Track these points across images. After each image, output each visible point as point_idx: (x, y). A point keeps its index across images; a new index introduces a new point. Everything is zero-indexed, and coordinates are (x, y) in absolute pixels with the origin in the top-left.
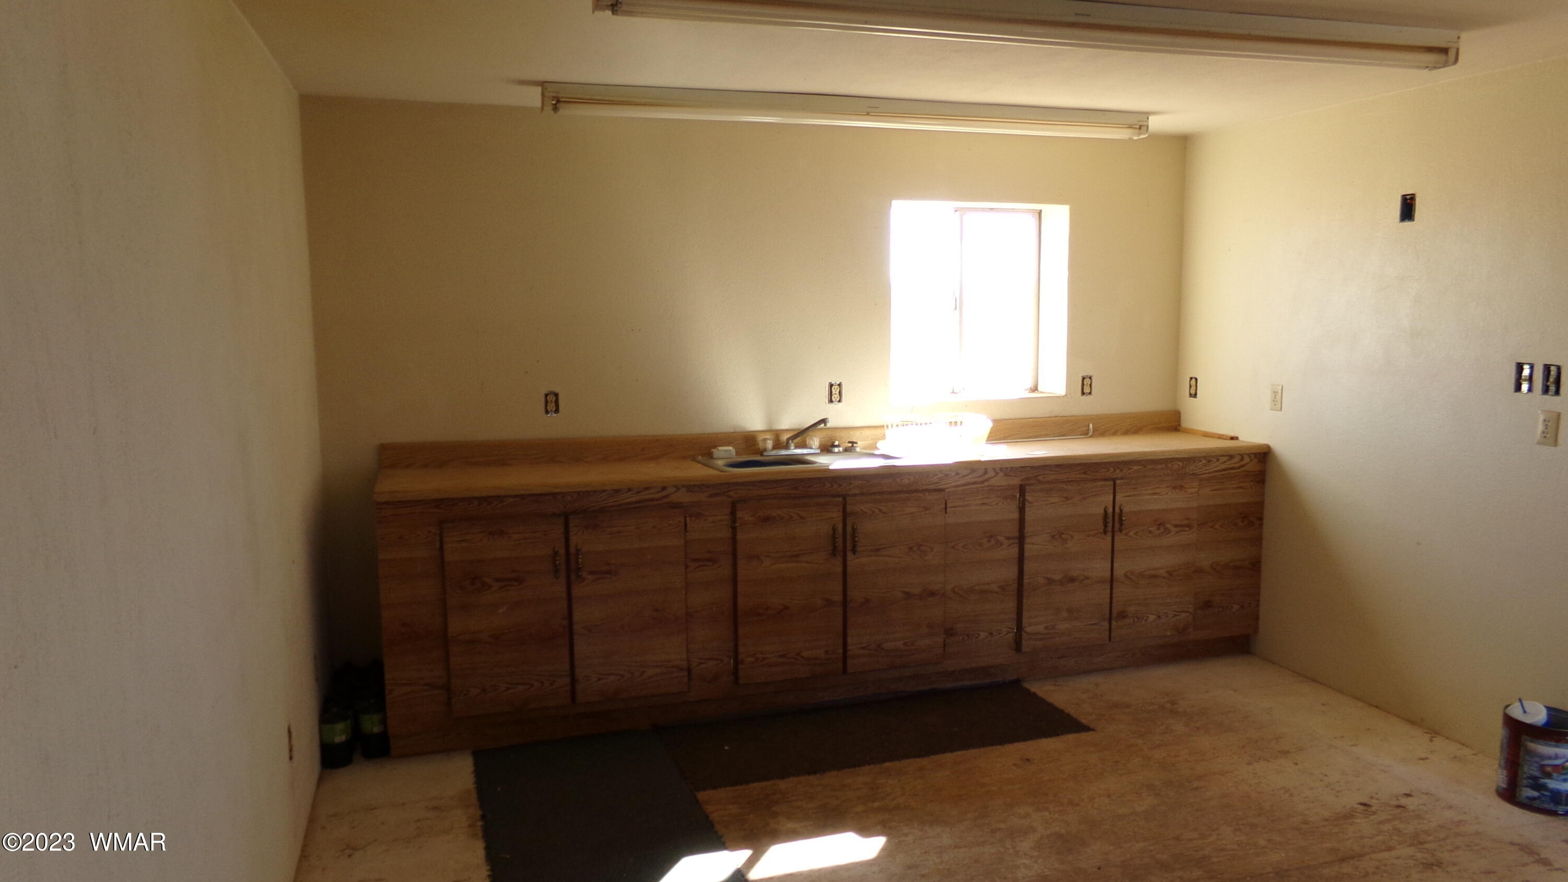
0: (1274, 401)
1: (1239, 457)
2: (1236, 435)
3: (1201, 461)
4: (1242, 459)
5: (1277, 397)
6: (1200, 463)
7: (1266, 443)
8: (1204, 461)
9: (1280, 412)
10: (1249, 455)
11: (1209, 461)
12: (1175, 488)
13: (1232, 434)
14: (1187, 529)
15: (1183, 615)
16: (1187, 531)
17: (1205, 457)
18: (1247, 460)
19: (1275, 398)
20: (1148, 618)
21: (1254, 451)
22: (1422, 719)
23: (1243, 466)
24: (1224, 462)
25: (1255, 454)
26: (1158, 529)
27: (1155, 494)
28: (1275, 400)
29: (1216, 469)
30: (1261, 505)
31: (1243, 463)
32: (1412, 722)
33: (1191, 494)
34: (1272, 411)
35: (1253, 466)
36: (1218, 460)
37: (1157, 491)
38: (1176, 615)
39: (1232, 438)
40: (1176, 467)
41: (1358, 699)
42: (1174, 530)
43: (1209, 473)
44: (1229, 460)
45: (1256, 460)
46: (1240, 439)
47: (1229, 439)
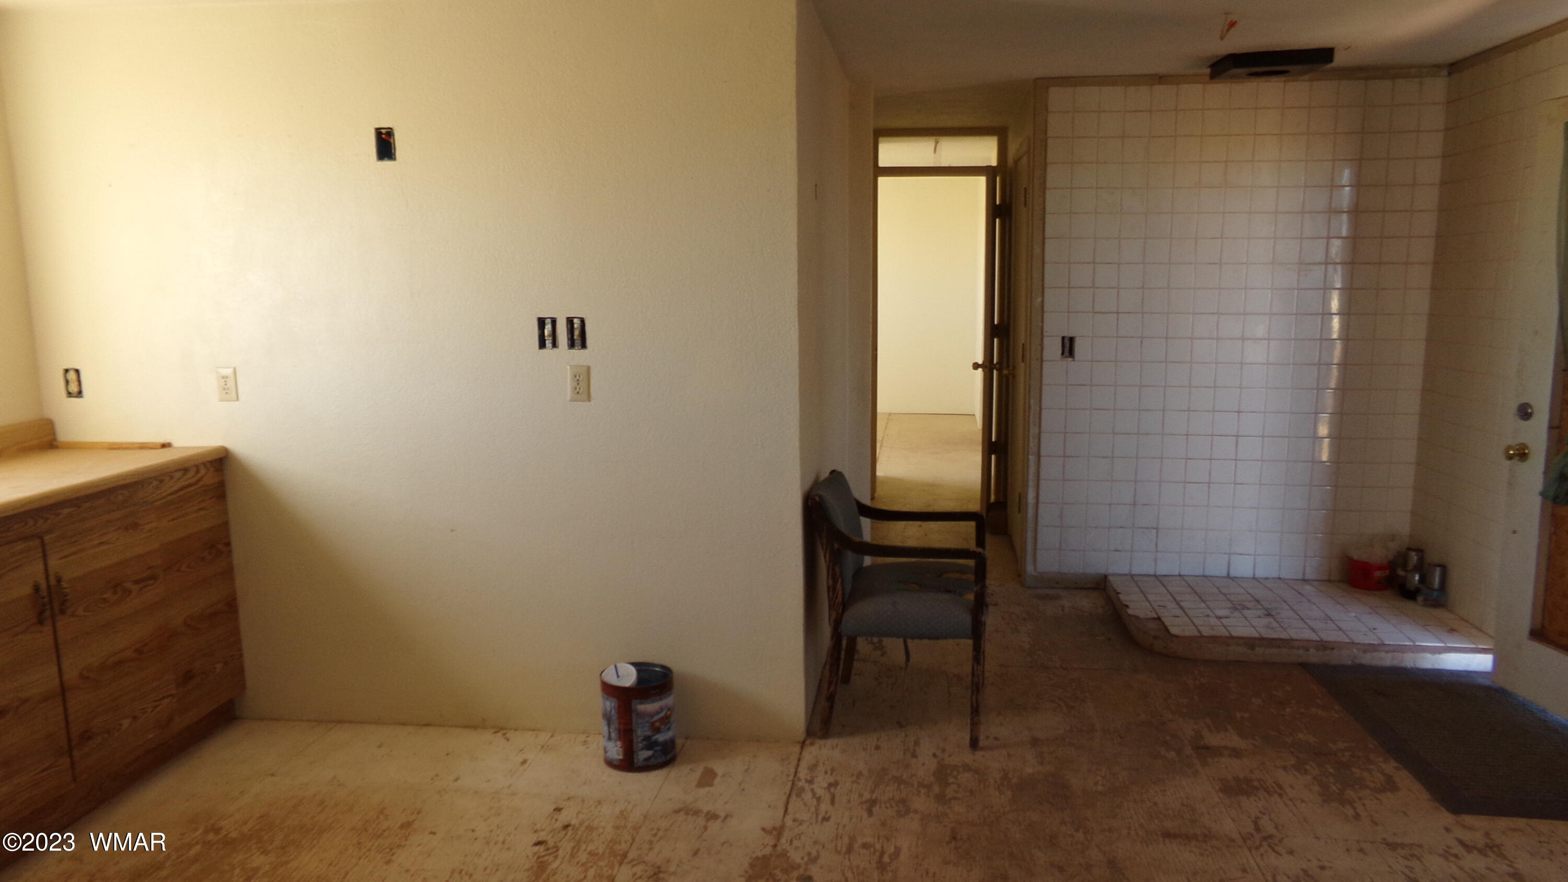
0: (224, 389)
1: (195, 469)
2: (168, 441)
3: (151, 483)
4: (198, 472)
5: (229, 385)
6: (151, 486)
7: (222, 445)
8: (155, 483)
9: (237, 403)
10: (204, 464)
11: (161, 481)
12: (127, 529)
13: (162, 440)
14: (151, 582)
15: (167, 701)
16: (153, 584)
17: (155, 478)
18: (203, 471)
19: (226, 385)
20: (121, 725)
21: (209, 459)
22: (484, 720)
23: (199, 480)
24: (179, 479)
25: (211, 462)
26: (115, 593)
27: (101, 544)
28: (226, 386)
29: (170, 491)
30: (226, 524)
31: (199, 475)
32: (474, 727)
33: (150, 531)
34: (222, 402)
35: (210, 479)
36: (172, 477)
37: (104, 539)
38: (157, 706)
39: (164, 446)
40: (120, 498)
41: (404, 724)
42: (135, 588)
43: (164, 498)
44: (184, 474)
45: (212, 469)
46: (176, 443)
47: (159, 446)
